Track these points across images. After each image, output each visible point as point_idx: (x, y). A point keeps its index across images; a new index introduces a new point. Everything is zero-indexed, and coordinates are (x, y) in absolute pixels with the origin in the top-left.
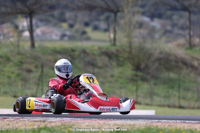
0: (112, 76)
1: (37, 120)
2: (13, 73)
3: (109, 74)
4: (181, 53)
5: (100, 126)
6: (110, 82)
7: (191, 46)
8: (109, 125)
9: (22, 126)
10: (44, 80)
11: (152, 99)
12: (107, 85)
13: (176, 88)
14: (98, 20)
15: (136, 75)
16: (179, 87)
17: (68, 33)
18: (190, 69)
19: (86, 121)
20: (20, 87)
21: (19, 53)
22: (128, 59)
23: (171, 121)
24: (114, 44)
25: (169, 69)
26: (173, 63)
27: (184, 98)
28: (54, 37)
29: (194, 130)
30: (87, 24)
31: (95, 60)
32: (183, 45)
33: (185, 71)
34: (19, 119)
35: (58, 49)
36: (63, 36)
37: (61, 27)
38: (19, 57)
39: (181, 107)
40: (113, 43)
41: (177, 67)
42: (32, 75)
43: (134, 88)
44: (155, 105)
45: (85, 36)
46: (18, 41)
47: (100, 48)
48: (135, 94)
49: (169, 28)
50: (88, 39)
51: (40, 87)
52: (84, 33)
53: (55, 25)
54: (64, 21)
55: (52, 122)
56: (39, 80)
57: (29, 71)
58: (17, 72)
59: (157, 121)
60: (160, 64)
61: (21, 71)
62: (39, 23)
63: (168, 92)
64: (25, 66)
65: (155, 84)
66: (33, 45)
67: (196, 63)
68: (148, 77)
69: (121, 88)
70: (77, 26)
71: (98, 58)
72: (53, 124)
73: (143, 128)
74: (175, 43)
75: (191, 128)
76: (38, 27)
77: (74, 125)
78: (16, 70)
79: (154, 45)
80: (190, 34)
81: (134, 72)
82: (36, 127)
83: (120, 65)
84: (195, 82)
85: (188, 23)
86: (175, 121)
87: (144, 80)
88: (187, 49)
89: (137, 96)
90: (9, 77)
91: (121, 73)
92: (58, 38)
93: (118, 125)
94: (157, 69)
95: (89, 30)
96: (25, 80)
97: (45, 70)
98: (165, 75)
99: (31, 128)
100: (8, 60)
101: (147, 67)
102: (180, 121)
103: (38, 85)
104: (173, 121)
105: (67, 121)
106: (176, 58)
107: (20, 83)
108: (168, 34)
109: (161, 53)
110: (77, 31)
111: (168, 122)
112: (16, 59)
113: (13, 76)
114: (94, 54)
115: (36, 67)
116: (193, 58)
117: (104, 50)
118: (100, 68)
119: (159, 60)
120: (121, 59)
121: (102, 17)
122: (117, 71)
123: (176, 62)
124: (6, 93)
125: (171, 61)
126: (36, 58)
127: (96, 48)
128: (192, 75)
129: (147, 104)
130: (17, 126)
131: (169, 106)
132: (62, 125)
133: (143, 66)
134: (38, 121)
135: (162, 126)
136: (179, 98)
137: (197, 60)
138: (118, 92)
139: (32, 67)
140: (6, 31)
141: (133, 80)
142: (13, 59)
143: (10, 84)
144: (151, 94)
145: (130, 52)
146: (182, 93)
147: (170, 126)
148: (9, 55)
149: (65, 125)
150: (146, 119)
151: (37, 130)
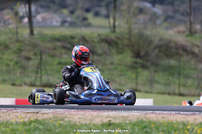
0: (112, 63)
1: (30, 111)
2: (11, 60)
3: (108, 62)
4: (181, 39)
5: (92, 118)
6: (110, 69)
7: (192, 33)
8: (102, 117)
9: (13, 118)
10: (43, 67)
11: (152, 86)
12: (107, 72)
13: (176, 76)
14: (100, 6)
15: (136, 63)
16: (179, 74)
17: (69, 19)
18: (190, 56)
19: (79, 112)
20: (18, 75)
21: (17, 41)
22: (128, 46)
23: (165, 112)
24: (114, 32)
25: (169, 56)
26: (174, 50)
27: (184, 86)
28: (55, 23)
29: (186, 122)
30: (88, 10)
31: (94, 47)
32: (183, 32)
33: (185, 58)
34: (12, 110)
35: (57, 36)
36: (64, 22)
37: (61, 13)
38: (18, 45)
39: (181, 95)
40: (112, 30)
41: (178, 54)
42: (31, 63)
43: (134, 76)
44: (155, 93)
45: (86, 22)
46: (17, 28)
47: (99, 35)
48: (135, 81)
49: (170, 13)
50: (89, 25)
51: (39, 75)
52: (85, 19)
53: (56, 11)
54: (65, 7)
55: (45, 114)
56: (38, 68)
57: (28, 59)
58: (15, 60)
59: (151, 112)
60: (160, 51)
61: (19, 59)
62: (40, 9)
63: (168, 79)
64: (24, 54)
65: (155, 71)
66: (32, 32)
67: (196, 50)
68: (148, 64)
69: (121, 75)
70: (78, 12)
71: (98, 45)
72: (45, 116)
73: (135, 120)
74: (176, 30)
75: (184, 120)
76: (38, 13)
77: (66, 117)
78: (14, 57)
79: (154, 31)
80: (190, 20)
81: (134, 60)
82: (27, 119)
83: (120, 52)
84: (195, 69)
85: (188, 10)
86: (169, 112)
87: (144, 67)
88: (188, 36)
89: (137, 84)
90: (8, 65)
91: (121, 60)
92: (59, 24)
93: (111, 117)
94: (157, 56)
95: (90, 16)
96: (24, 68)
97: (44, 57)
98: (165, 62)
99: (22, 120)
100: (7, 47)
101: (147, 54)
102: (174, 112)
103: (37, 73)
104: (168, 112)
105: (60, 112)
106: (177, 44)
107: (18, 71)
108: (169, 20)
109: (161, 40)
110: (78, 17)
111: (162, 114)
112: (15, 46)
113: (11, 64)
114: (93, 42)
115: (35, 54)
116: (194, 45)
117: (103, 37)
118: (99, 55)
119: (160, 47)
120: (120, 46)
121: (103, 3)
122: (117, 58)
123: (176, 49)
124: (4, 81)
125: (171, 48)
126: (35, 46)
127: (96, 35)
128: (193, 62)
129: (147, 92)
130: (8, 118)
131: (169, 94)
132: (54, 117)
133: (142, 53)
134: (31, 113)
135: (155, 118)
136: (179, 85)
137: (198, 47)
138: (117, 79)
139: (31, 55)
140: (7, 17)
141: (133, 67)
142: (11, 46)
143: (9, 72)
144: (151, 82)
145: (129, 39)
146: (182, 80)
147: (163, 117)
148: (7, 42)
149: (57, 118)
150: (141, 110)
151: (27, 123)
